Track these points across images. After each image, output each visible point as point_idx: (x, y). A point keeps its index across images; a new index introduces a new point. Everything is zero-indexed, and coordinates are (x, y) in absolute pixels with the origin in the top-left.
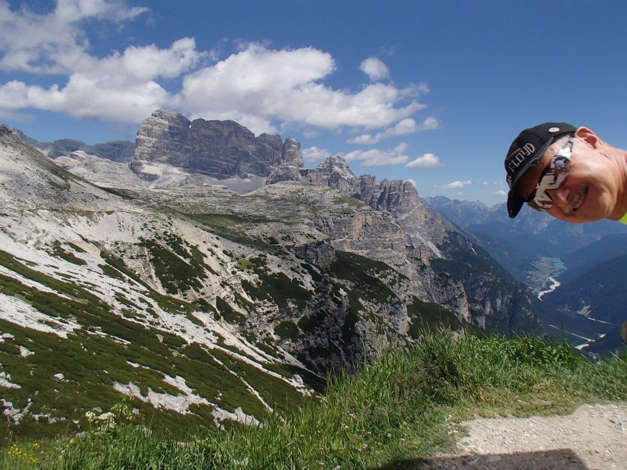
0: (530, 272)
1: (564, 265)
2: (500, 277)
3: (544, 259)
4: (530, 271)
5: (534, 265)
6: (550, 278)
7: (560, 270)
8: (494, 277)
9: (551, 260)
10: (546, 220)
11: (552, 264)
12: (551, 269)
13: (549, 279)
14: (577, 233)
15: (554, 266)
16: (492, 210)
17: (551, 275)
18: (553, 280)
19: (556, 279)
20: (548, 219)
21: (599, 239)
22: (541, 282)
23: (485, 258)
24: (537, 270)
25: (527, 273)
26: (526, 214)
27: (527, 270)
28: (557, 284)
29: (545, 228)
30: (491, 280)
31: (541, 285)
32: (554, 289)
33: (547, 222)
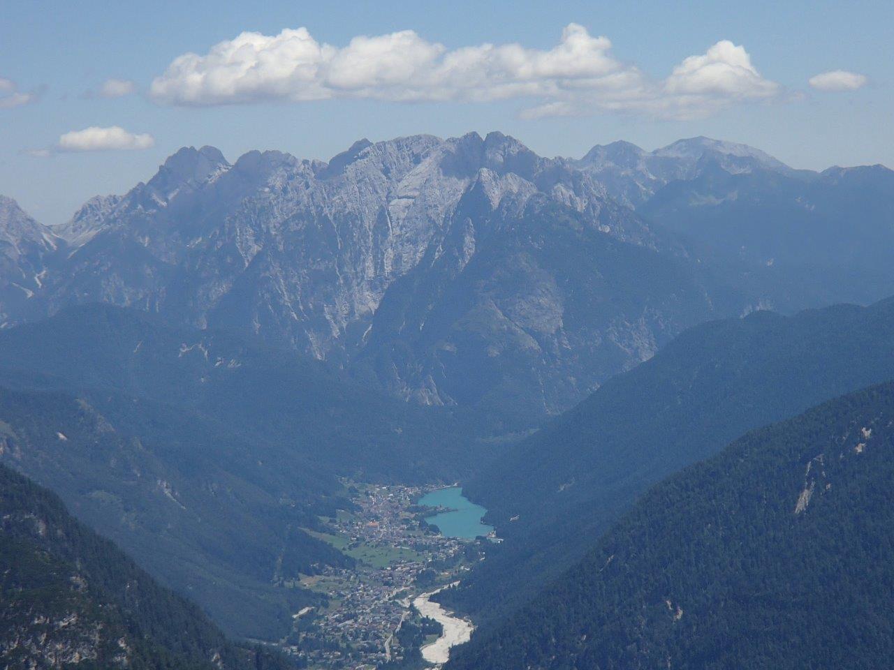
0: (307, 582)
1: (485, 521)
2: (133, 630)
3: (378, 496)
4: (309, 573)
5: (325, 537)
6: (420, 603)
7: (468, 552)
8: (96, 638)
9: (414, 499)
10: (370, 273)
11: (423, 519)
12: (419, 548)
13: (412, 607)
14: (536, 335)
15: (435, 530)
16: (70, 241)
17: (424, 581)
18: (428, 609)
19: (453, 602)
20: (379, 266)
21: (646, 356)
22: (371, 634)
23: (41, 529)
24: (344, 562)
25: (296, 590)
26: (256, 249)
27: (293, 575)
28: (457, 631)
29: (367, 316)
30: (75, 658)
31: (373, 649)
32: (444, 659)
33: (372, 286)
